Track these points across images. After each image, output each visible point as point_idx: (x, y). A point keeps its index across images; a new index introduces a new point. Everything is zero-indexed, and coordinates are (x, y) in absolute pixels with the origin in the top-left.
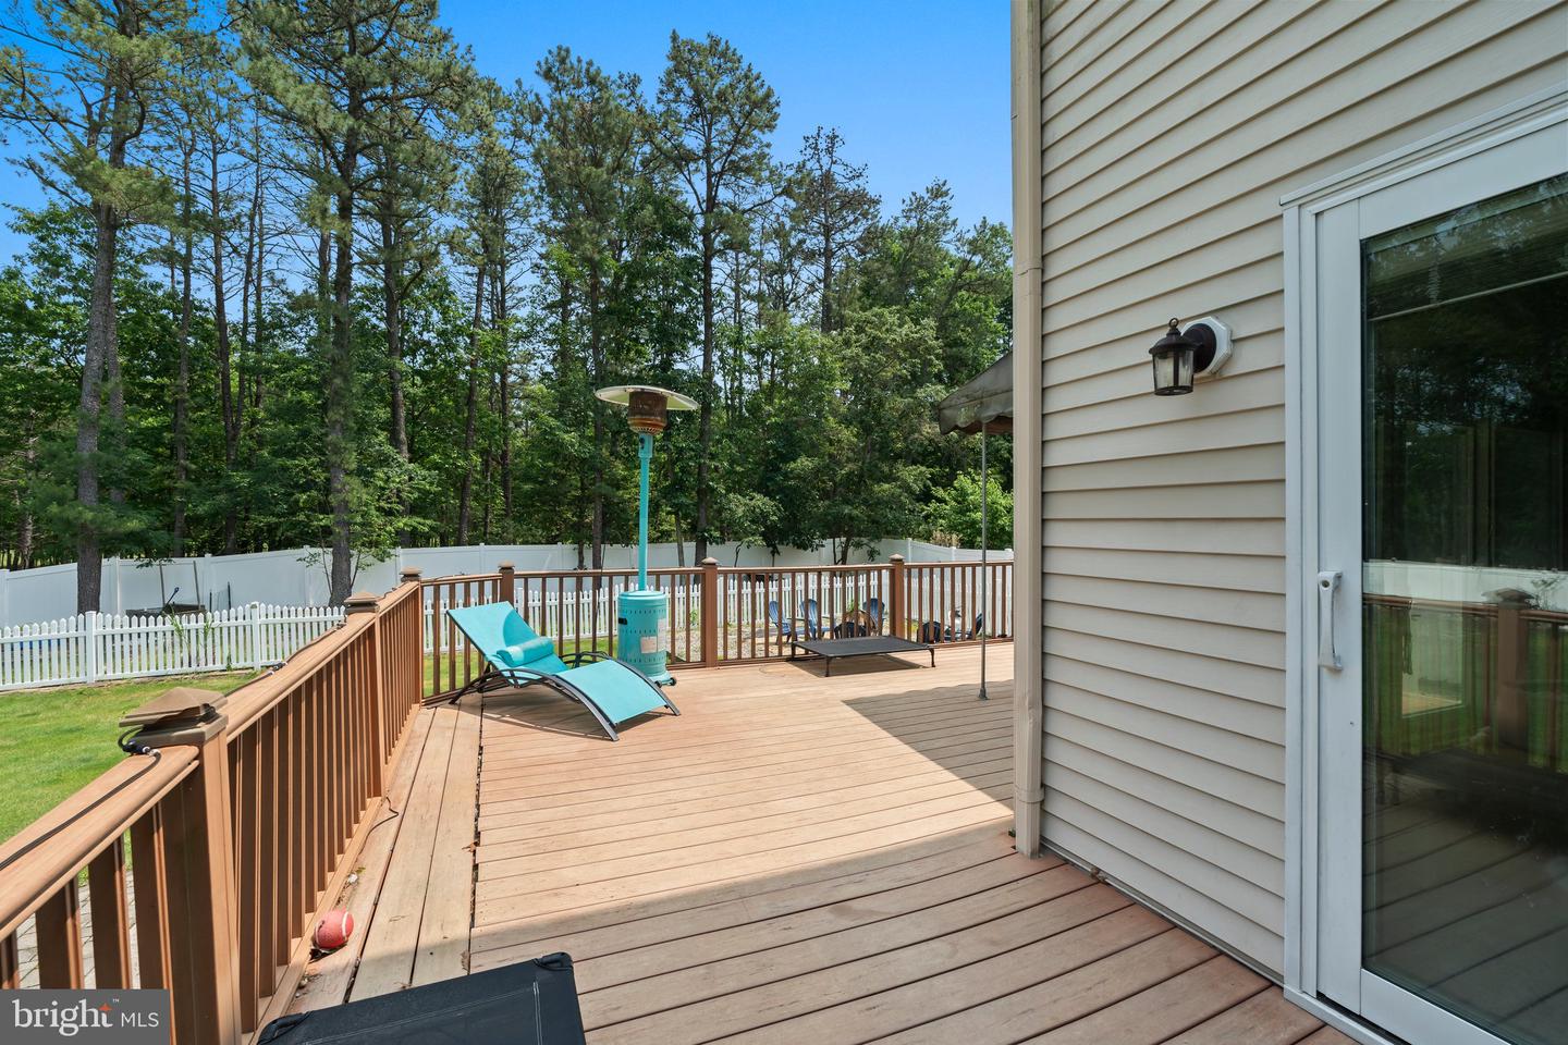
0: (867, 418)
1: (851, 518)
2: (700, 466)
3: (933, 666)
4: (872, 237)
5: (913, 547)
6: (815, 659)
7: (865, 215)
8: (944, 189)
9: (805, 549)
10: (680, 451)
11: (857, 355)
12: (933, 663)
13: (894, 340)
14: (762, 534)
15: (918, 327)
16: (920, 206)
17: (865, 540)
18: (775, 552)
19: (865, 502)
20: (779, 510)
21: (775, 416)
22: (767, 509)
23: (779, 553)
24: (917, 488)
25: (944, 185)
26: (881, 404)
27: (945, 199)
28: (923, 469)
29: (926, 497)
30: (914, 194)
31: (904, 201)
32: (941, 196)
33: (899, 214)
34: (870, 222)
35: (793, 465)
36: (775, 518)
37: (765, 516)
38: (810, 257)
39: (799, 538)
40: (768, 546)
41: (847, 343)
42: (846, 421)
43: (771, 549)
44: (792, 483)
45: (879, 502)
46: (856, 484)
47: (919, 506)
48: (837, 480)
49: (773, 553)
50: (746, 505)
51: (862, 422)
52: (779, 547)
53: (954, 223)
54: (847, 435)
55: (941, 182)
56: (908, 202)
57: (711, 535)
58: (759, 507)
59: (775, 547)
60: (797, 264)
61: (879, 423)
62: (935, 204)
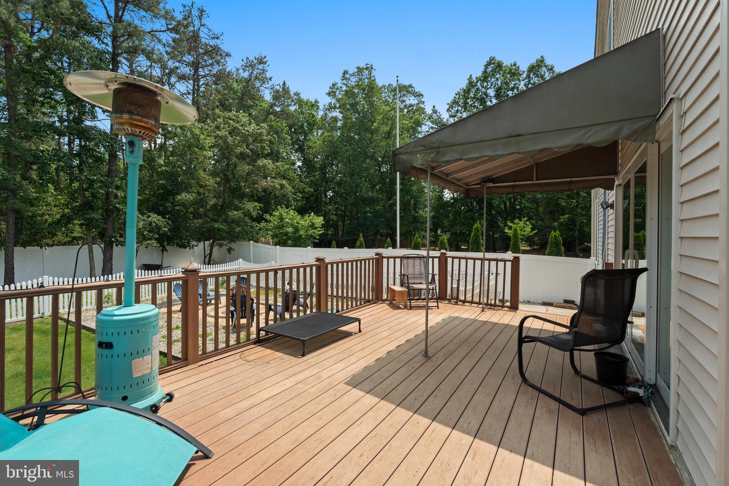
0: (226, 174)
1: (219, 230)
2: (108, 194)
3: (360, 331)
4: (221, 77)
5: (253, 246)
6: (274, 337)
7: (218, 63)
8: (265, 60)
9: (185, 247)
10: (91, 183)
11: (226, 136)
12: (360, 329)
13: (248, 131)
14: (156, 239)
15: (258, 127)
16: (250, 65)
17: (225, 242)
18: (164, 250)
19: (226, 221)
20: (168, 224)
21: (165, 166)
22: (160, 223)
23: (166, 250)
24: (254, 214)
25: (265, 58)
26: (236, 166)
27: (264, 65)
28: (257, 204)
29: (259, 219)
30: (248, 58)
31: (243, 60)
32: (263, 63)
33: (239, 66)
34: (221, 68)
35: (179, 197)
36: (166, 229)
37: (158, 228)
38: (182, 78)
39: (181, 241)
40: (161, 246)
41: (218, 128)
42: (214, 174)
43: (161, 248)
44: (178, 208)
45: (233, 221)
46: (220, 211)
47: (255, 224)
48: (208, 207)
49: (162, 251)
50: (144, 220)
51: (225, 175)
52: (167, 247)
53: (270, 79)
54: (211, 182)
55: (263, 56)
56: (245, 61)
57: (117, 240)
58: (154, 222)
59: (164, 247)
60: (173, 80)
61: (234, 177)
62: (259, 66)
